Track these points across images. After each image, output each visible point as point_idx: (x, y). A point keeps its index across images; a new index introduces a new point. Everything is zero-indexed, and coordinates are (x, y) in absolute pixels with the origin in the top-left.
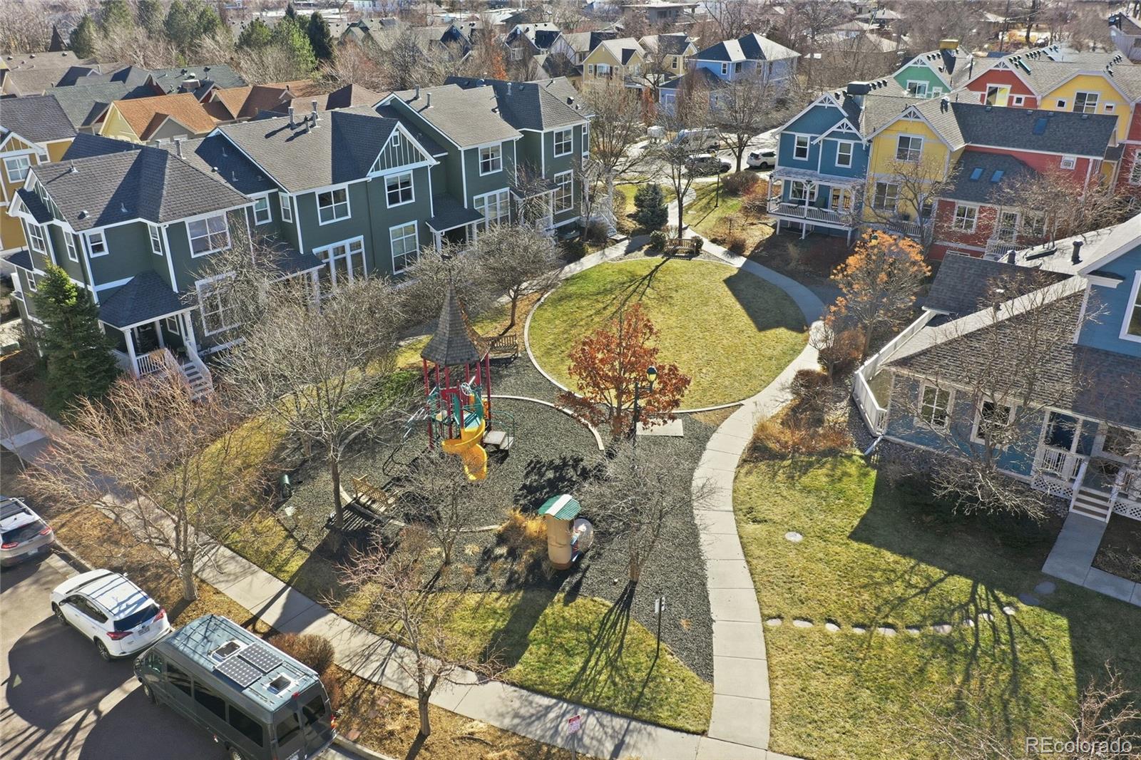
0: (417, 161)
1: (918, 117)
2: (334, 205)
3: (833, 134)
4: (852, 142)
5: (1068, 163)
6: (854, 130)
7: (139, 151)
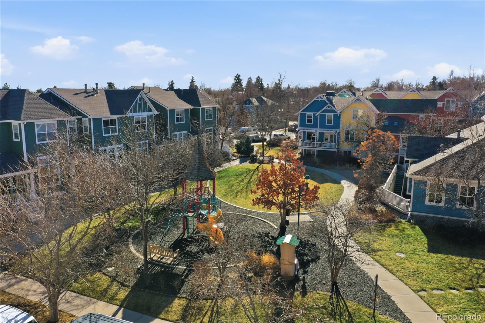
0: (149, 111)
1: (361, 101)
2: (110, 127)
3: (324, 111)
4: (332, 114)
5: (422, 118)
6: (333, 109)
7: (7, 91)
